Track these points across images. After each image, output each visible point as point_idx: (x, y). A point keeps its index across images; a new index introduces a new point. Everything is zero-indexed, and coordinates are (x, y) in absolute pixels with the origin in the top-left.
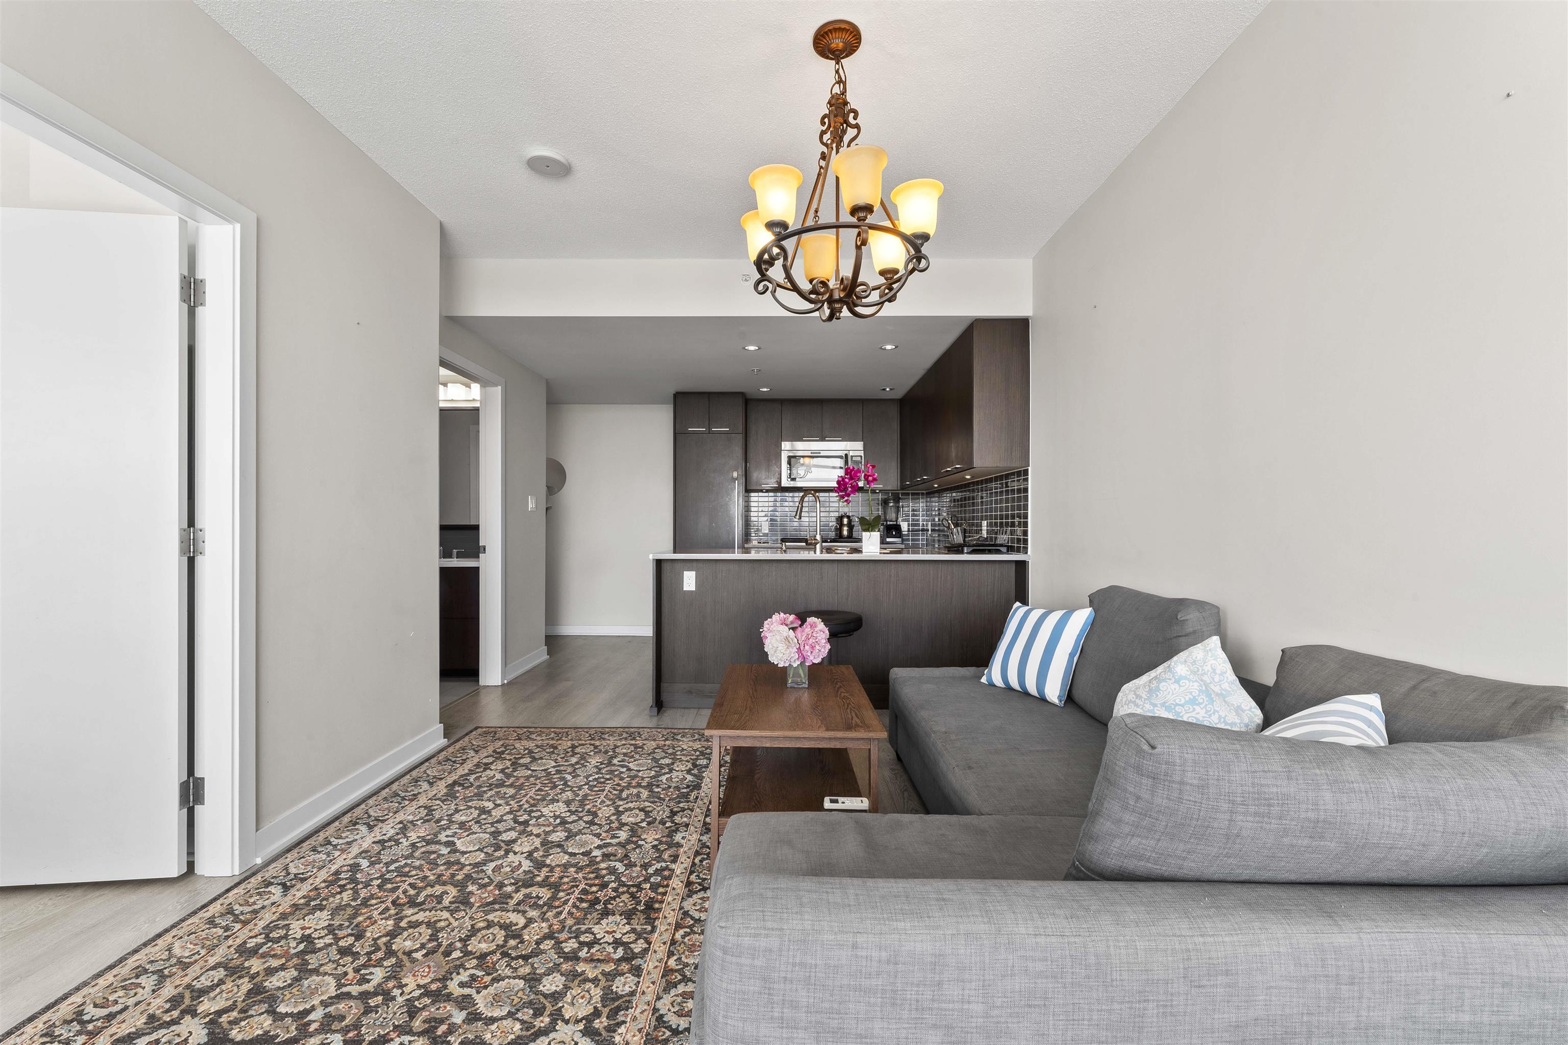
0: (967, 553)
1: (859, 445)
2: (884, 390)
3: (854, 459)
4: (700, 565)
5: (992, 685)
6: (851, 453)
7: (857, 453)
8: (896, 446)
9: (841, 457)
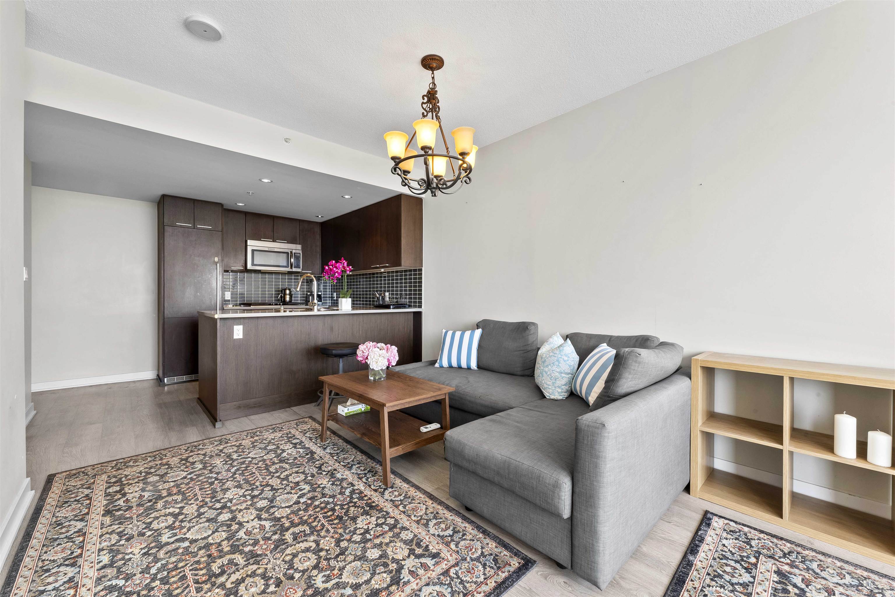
0: (393, 309)
1: (299, 247)
2: (318, 216)
3: (296, 254)
4: (246, 321)
5: (441, 367)
6: (294, 251)
7: (298, 252)
8: (319, 249)
9: (287, 253)
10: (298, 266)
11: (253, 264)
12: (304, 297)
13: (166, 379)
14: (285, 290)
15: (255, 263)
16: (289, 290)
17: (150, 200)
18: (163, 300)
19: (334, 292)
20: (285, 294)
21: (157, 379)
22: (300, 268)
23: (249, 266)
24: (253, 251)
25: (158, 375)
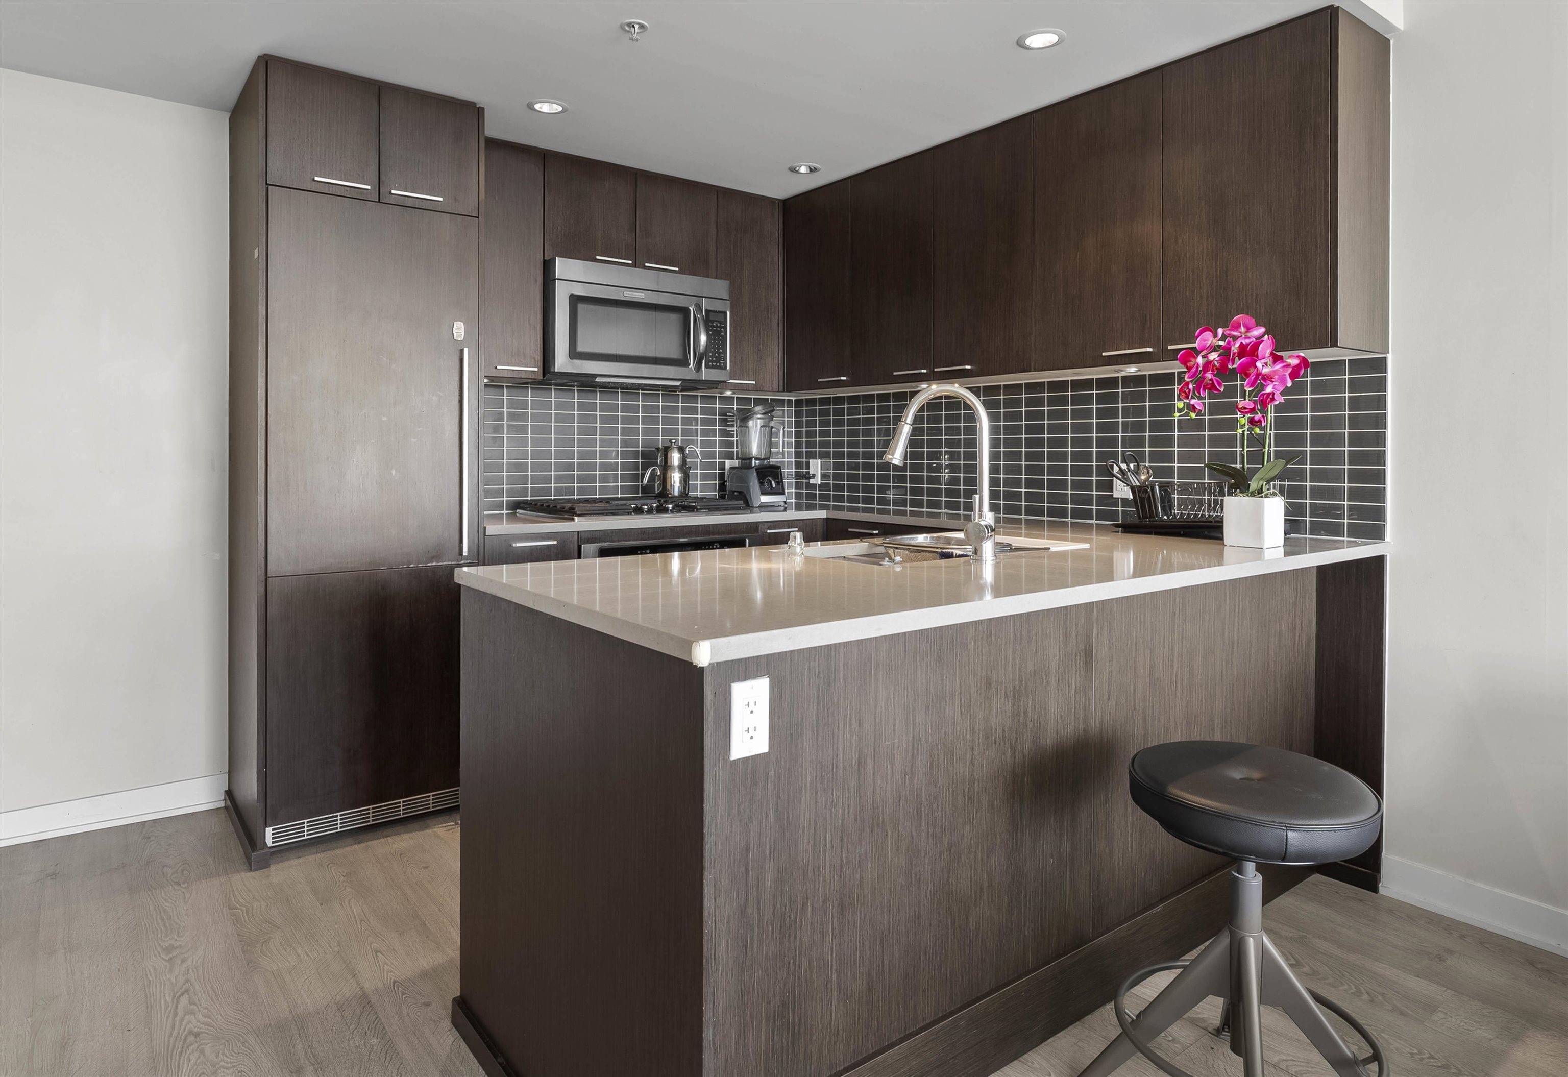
1: (720, 287)
3: (712, 316)
6: (705, 304)
7: (717, 306)
8: (776, 300)
9: (684, 311)
10: (717, 363)
11: (574, 354)
12: (712, 477)
13: (269, 831)
14: (666, 450)
15: (580, 348)
16: (681, 450)
17: (207, 103)
18: (261, 499)
19: (811, 455)
20: (666, 467)
21: (226, 807)
22: (725, 368)
23: (562, 362)
24: (575, 301)
25: (229, 794)
